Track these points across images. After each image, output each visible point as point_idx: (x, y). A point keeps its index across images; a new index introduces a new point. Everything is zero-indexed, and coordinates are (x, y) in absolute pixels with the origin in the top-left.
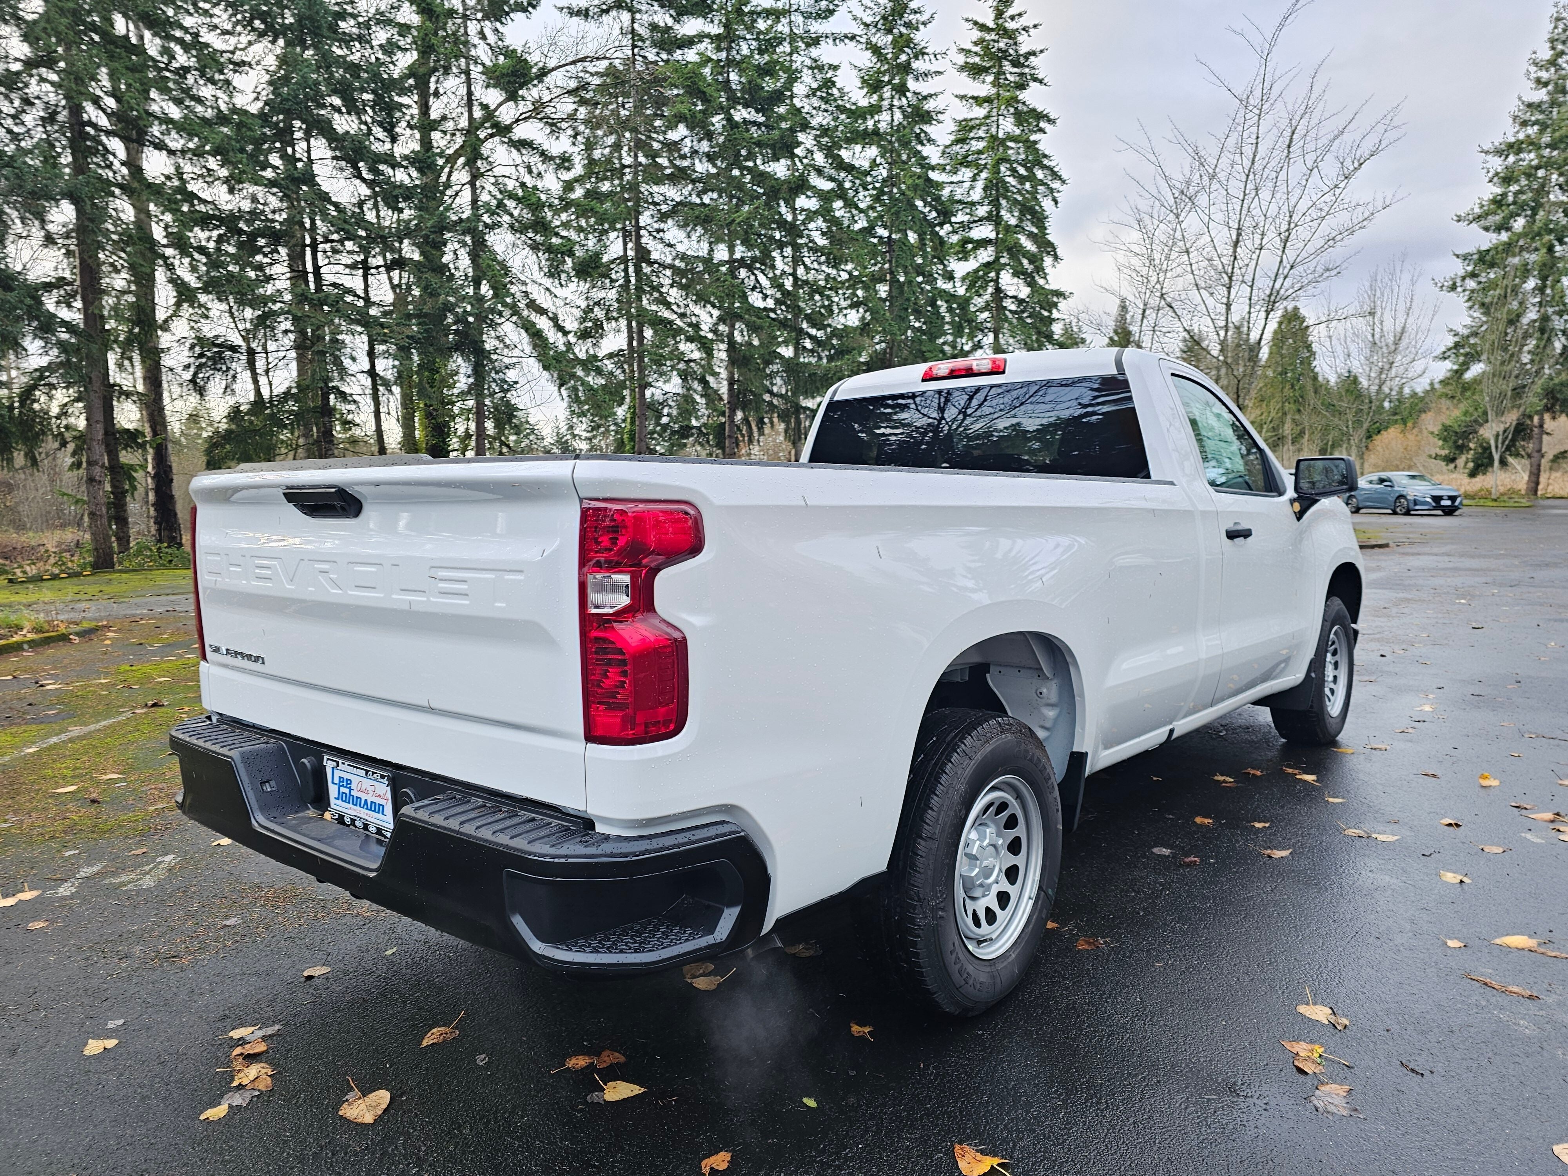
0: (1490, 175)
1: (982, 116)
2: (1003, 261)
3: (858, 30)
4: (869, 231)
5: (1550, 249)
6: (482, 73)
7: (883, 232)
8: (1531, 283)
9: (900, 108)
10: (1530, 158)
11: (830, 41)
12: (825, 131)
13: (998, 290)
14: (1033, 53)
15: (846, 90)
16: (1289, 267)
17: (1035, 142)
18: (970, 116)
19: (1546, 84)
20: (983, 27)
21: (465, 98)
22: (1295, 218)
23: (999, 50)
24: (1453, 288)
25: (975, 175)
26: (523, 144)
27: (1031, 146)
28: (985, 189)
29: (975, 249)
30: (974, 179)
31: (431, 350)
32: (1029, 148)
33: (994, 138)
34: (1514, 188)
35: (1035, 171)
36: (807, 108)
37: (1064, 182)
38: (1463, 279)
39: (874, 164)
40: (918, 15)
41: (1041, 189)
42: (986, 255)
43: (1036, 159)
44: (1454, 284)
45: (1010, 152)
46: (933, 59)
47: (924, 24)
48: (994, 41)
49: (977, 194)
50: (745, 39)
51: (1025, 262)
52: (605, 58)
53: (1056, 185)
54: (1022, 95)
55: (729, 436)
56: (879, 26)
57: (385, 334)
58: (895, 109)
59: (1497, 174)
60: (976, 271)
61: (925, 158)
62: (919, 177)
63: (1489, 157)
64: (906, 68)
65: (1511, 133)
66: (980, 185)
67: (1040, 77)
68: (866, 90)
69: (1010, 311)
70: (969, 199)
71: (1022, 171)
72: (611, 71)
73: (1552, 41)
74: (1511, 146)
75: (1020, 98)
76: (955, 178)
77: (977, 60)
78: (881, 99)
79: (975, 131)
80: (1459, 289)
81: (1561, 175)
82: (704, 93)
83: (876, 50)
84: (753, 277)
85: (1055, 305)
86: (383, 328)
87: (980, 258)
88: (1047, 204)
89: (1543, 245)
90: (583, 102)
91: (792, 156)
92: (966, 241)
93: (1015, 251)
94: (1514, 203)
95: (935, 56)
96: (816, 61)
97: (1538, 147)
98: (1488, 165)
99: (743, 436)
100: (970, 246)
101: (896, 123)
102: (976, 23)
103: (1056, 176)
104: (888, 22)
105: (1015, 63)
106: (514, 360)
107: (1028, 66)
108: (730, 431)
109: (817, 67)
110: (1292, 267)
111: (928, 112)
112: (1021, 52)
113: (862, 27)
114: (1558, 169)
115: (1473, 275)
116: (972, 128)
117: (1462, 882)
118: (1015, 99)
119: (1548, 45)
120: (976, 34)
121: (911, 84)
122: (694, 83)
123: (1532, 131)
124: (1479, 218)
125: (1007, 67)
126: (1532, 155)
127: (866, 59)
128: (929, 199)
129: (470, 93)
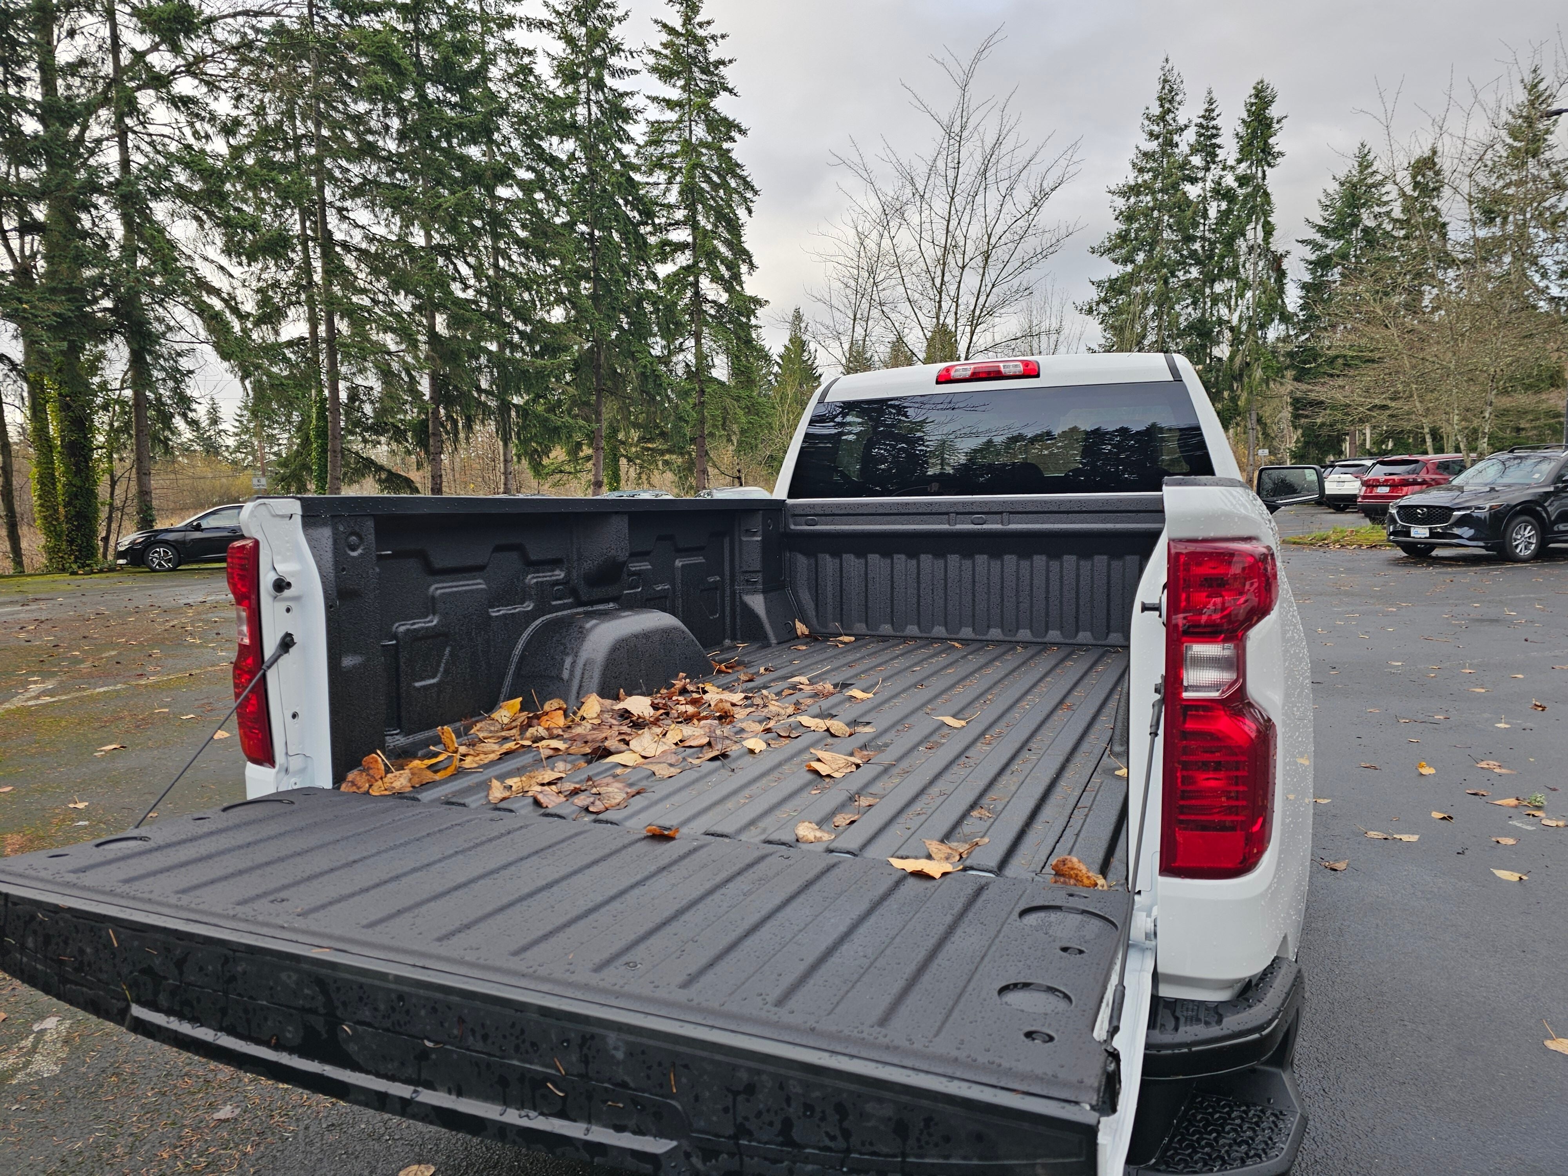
0: (1117, 213)
1: (674, 120)
2: (701, 265)
3: (553, 18)
4: (570, 226)
5: (1166, 282)
6: (131, 15)
7: (582, 228)
8: (1151, 310)
9: (597, 102)
10: (1147, 200)
11: (525, 26)
12: (524, 120)
13: (697, 293)
14: (723, 63)
15: (543, 78)
16: (990, 285)
17: (728, 151)
18: (662, 118)
19: (1157, 137)
20: (671, 31)
21: (109, 41)
22: (993, 241)
23: (689, 55)
24: (1090, 311)
25: (669, 178)
26: (183, 102)
27: (725, 155)
28: (681, 193)
29: (674, 251)
30: (670, 182)
31: (85, 330)
32: (722, 155)
33: (687, 142)
34: (1136, 225)
35: (728, 178)
36: (504, 95)
37: (756, 193)
38: (1098, 304)
39: (572, 157)
40: (611, 11)
41: (735, 196)
42: (684, 259)
43: (731, 167)
44: (1091, 308)
45: (704, 158)
46: (629, 57)
47: (620, 20)
48: (683, 46)
49: (673, 197)
50: (435, 12)
51: (723, 269)
52: (271, 14)
53: (749, 195)
54: (715, 103)
55: (433, 434)
56: (573, 16)
57: (25, 310)
58: (592, 103)
59: (1121, 213)
60: (676, 274)
61: (625, 157)
62: (622, 175)
63: (1115, 197)
64: (601, 63)
65: (1131, 177)
66: (675, 189)
67: (730, 86)
68: (560, 81)
69: (710, 315)
70: (666, 201)
71: (715, 178)
72: (280, 30)
73: (1161, 99)
74: (1131, 188)
75: (712, 105)
76: (651, 180)
77: (667, 62)
78: (578, 91)
79: (668, 134)
80: (1095, 313)
81: (1170, 217)
82: (398, 65)
83: (570, 40)
84: (451, 267)
85: (753, 312)
86: (21, 303)
87: (678, 261)
88: (741, 212)
89: (1161, 278)
90: (244, 61)
91: (491, 141)
92: (666, 243)
93: (712, 255)
94: (1136, 239)
95: (631, 53)
96: (510, 44)
97: (1153, 193)
98: (1114, 204)
99: (447, 433)
100: (668, 249)
101: (593, 117)
102: (665, 26)
103: (748, 186)
104: (581, 15)
105: (705, 71)
106: (185, 347)
107: (717, 75)
108: (434, 428)
109: (511, 50)
110: (993, 286)
111: (628, 110)
112: (711, 60)
113: (554, 15)
114: (1169, 211)
115: (1105, 301)
116: (666, 131)
117: (1521, 879)
118: (707, 106)
119: (1158, 103)
120: (665, 37)
121: (609, 81)
122: (388, 54)
123: (1148, 176)
124: (1110, 250)
125: (697, 73)
126: (1149, 198)
127: (559, 48)
128: (630, 198)
129: (115, 37)
